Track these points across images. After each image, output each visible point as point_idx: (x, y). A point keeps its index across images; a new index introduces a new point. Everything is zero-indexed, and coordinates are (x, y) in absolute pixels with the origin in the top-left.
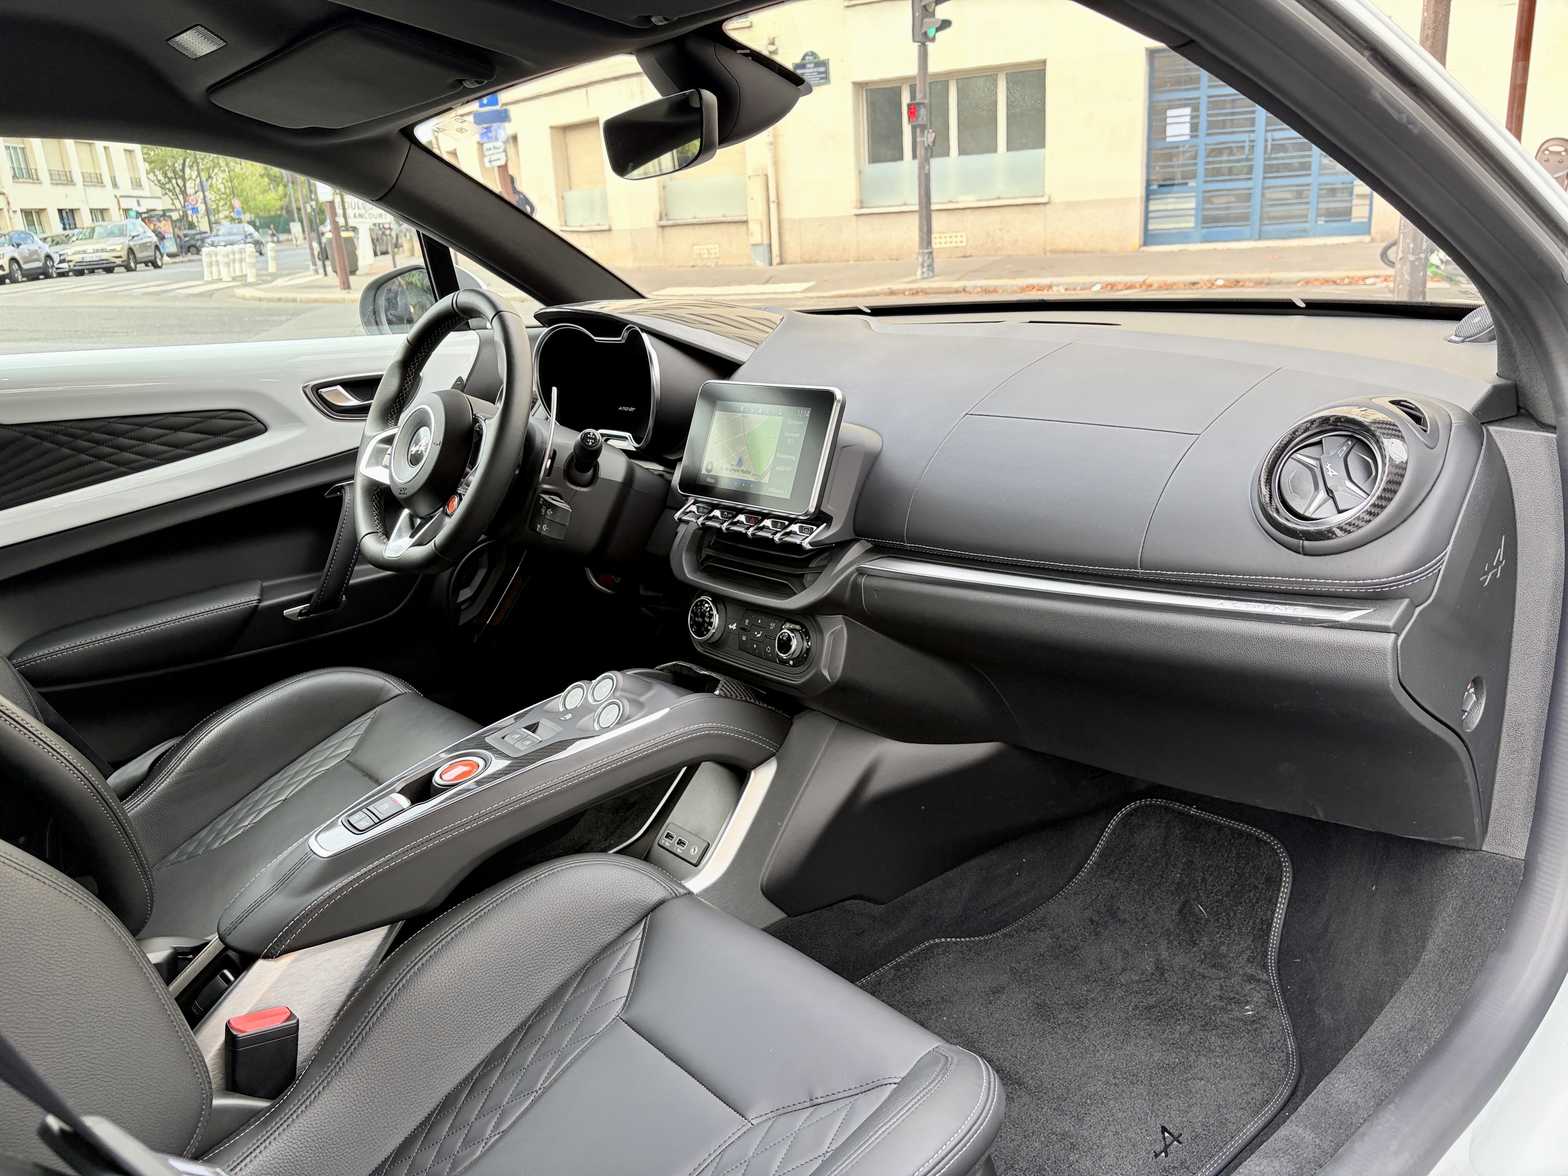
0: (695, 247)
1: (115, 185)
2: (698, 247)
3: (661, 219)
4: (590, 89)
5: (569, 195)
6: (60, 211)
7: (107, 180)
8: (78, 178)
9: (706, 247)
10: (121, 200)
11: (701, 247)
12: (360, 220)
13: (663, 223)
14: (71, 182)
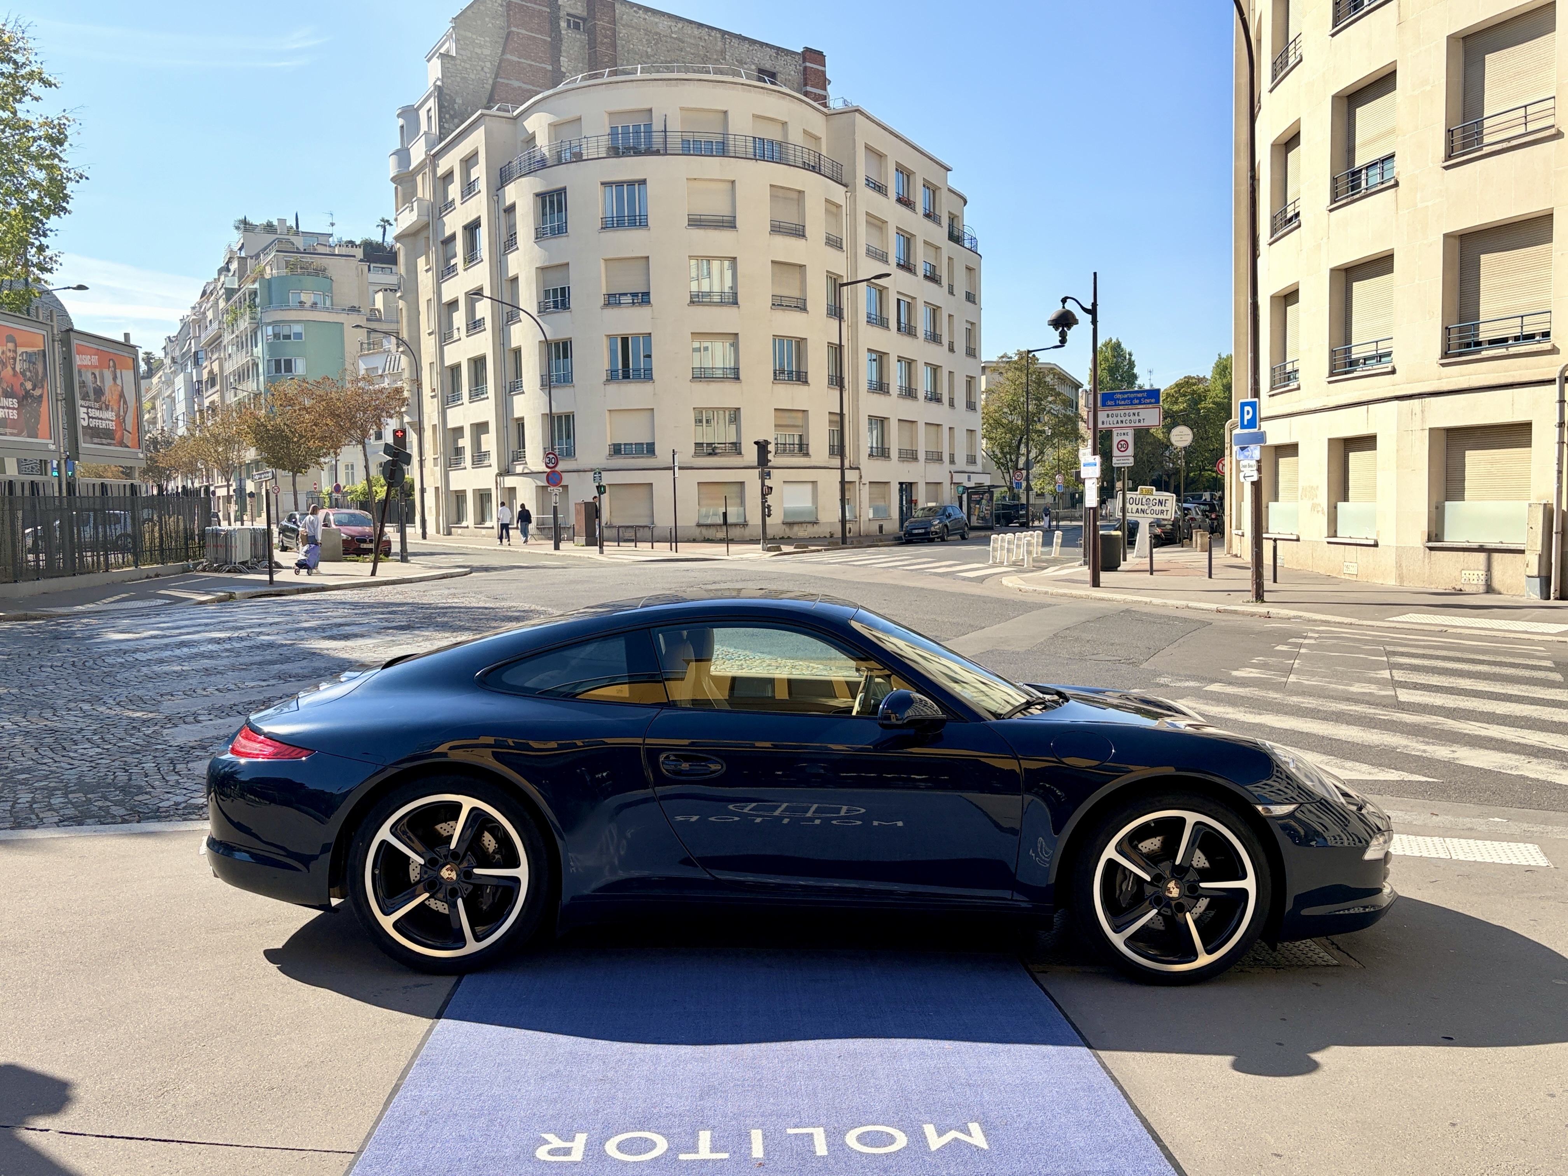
0: (1463, 572)
1: (952, 462)
2: (1467, 572)
3: (1429, 540)
4: (1371, 407)
5: (1341, 505)
6: (901, 484)
7: (946, 458)
8: (921, 456)
9: (1476, 573)
10: (954, 475)
11: (1471, 573)
12: (1142, 515)
13: (1431, 544)
14: (915, 459)
